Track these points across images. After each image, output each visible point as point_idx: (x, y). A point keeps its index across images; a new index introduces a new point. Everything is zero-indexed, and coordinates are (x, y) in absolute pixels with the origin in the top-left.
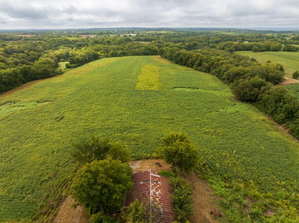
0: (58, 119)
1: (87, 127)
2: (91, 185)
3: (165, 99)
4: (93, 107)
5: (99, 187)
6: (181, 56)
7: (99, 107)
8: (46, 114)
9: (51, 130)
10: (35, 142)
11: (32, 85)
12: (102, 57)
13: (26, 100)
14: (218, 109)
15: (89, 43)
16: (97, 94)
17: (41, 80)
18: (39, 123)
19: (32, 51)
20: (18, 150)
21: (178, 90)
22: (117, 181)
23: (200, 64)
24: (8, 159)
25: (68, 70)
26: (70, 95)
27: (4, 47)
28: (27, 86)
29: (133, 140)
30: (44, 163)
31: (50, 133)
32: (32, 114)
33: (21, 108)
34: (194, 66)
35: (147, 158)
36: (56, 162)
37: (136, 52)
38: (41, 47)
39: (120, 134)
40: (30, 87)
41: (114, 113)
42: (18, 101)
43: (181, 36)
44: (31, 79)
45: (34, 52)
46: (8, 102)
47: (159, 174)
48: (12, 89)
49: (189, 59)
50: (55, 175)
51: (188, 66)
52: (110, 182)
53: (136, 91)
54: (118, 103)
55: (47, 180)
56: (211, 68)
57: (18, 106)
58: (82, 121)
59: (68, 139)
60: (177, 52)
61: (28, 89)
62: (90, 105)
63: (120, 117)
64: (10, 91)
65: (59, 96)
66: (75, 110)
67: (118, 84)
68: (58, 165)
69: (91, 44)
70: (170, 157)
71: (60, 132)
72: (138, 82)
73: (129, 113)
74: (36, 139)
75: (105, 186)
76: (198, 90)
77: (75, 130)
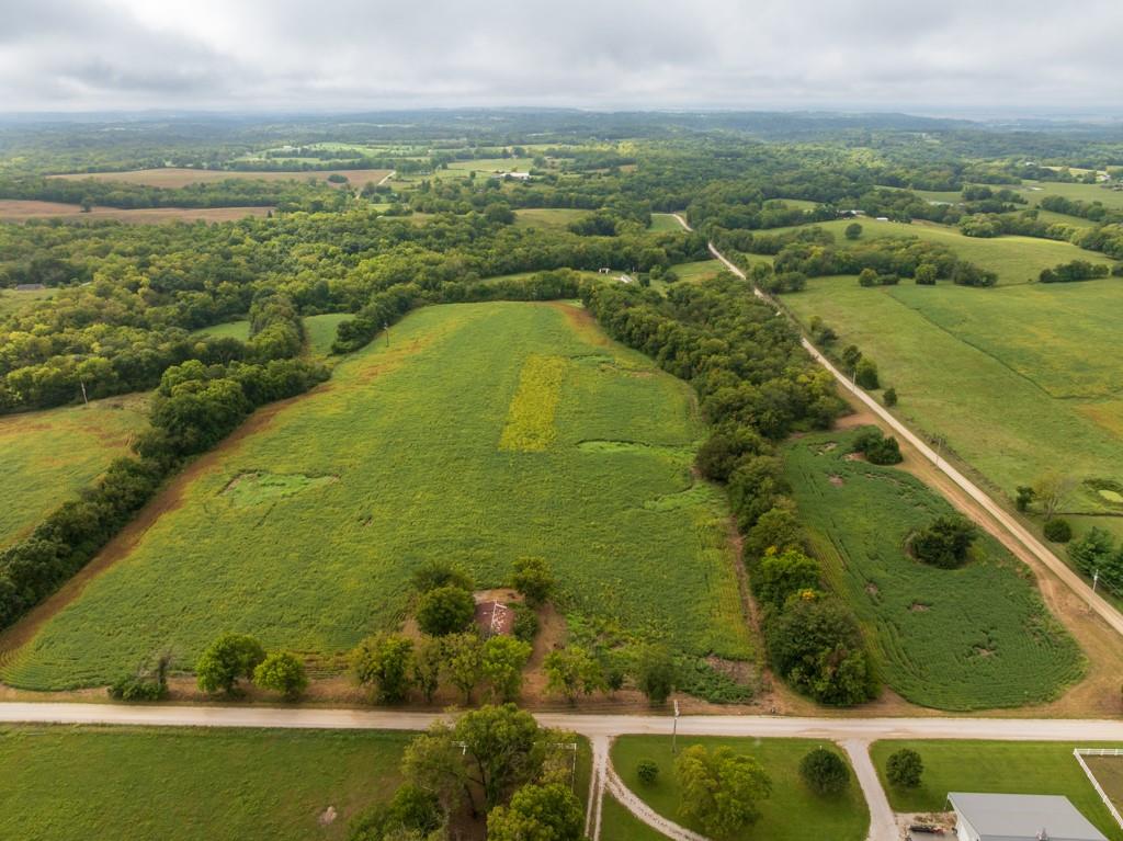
0: (363, 521)
1: (414, 539)
2: (436, 609)
3: (551, 476)
4: (419, 497)
5: (443, 611)
6: (630, 324)
7: (428, 495)
8: (337, 509)
9: (359, 542)
10: (343, 562)
11: (272, 421)
12: (421, 300)
13: (281, 469)
14: (643, 502)
15: (381, 241)
16: (423, 461)
17: (284, 401)
18: (334, 528)
19: (225, 283)
20: (324, 573)
21: (587, 447)
22: (458, 607)
23: (671, 355)
24: (316, 586)
25: (338, 363)
26: (370, 460)
27: (146, 272)
28: (260, 422)
29: (482, 561)
30: (366, 591)
31: (360, 547)
32: (312, 507)
33: (280, 492)
34: (659, 357)
35: (498, 588)
36: (382, 590)
37: (517, 291)
38: (241, 260)
39: (464, 552)
40: (270, 428)
41: (456, 510)
42: (266, 471)
43: (681, 182)
44: (261, 400)
45: (230, 285)
46: (244, 471)
47: (505, 605)
48: (231, 431)
49: (648, 336)
50: (385, 605)
51: (646, 353)
52: (452, 608)
53: (499, 454)
54: (463, 488)
55: (376, 612)
56: (694, 369)
57: (273, 484)
58: (404, 526)
59: (389, 558)
60: (622, 311)
61: (270, 434)
62: (412, 492)
63: (465, 519)
64: (230, 439)
65: (347, 462)
66: (388, 502)
67: (463, 431)
68: (384, 594)
69: (387, 241)
70: (520, 585)
71: (374, 545)
72: (507, 424)
73: (481, 511)
74: (341, 558)
75: (448, 611)
76: (631, 448)
77: (396, 542)
